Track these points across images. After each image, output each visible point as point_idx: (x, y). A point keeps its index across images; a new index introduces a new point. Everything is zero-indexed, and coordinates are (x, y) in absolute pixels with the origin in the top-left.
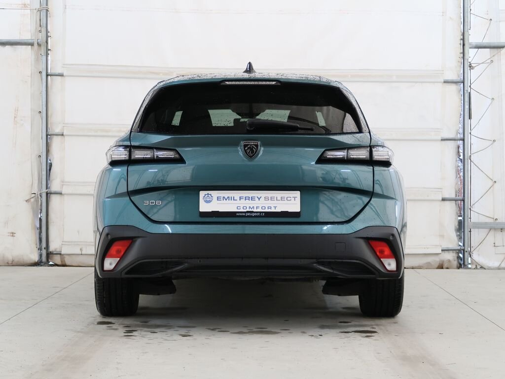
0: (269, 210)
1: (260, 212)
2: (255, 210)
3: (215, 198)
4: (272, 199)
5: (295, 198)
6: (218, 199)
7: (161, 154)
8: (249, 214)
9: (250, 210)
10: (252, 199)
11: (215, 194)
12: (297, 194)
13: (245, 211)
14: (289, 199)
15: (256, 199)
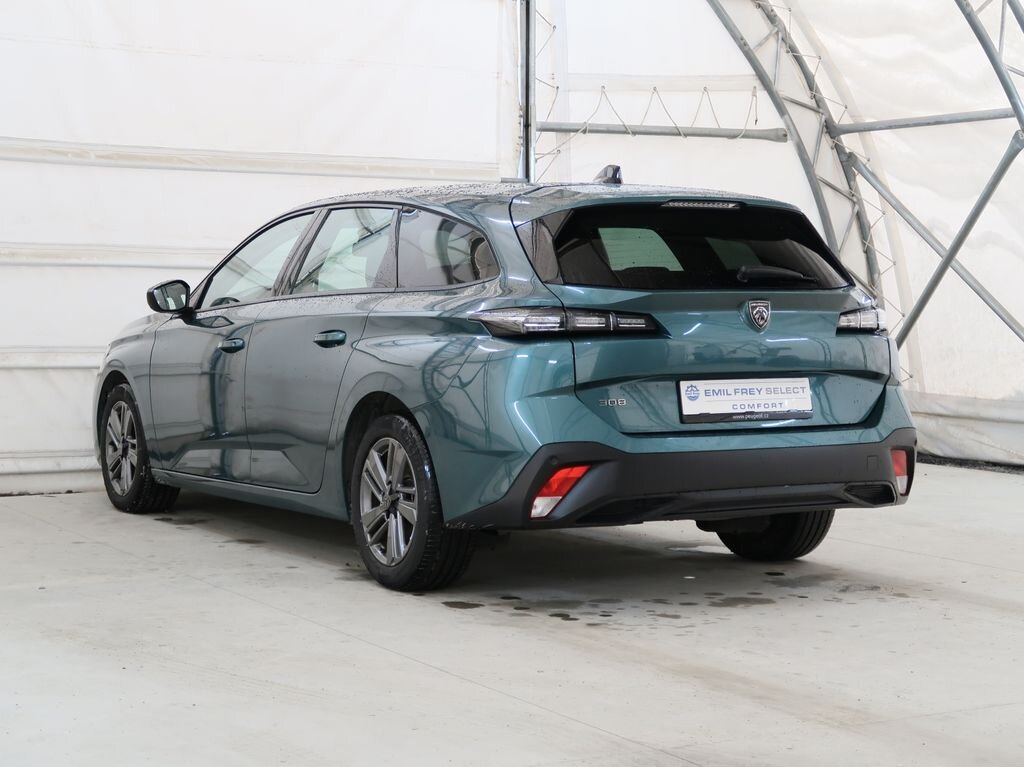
0: (774, 409)
1: (763, 413)
2: (756, 410)
3: (702, 393)
4: (775, 391)
5: (803, 388)
6: (706, 393)
7: (626, 323)
8: (749, 416)
9: (750, 410)
10: (751, 392)
11: (701, 385)
12: (805, 382)
13: (744, 411)
14: (796, 390)
15: (757, 392)
